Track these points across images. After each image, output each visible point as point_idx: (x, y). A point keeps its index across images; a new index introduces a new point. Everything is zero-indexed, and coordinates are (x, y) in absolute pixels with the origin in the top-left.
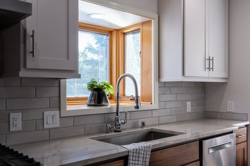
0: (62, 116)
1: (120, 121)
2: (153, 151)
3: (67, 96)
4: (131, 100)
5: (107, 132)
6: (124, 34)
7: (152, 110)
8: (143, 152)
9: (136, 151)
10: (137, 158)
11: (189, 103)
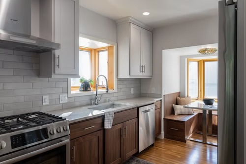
1: (98, 99)
2: (115, 113)
6: (98, 52)
7: (114, 93)
9: (109, 113)
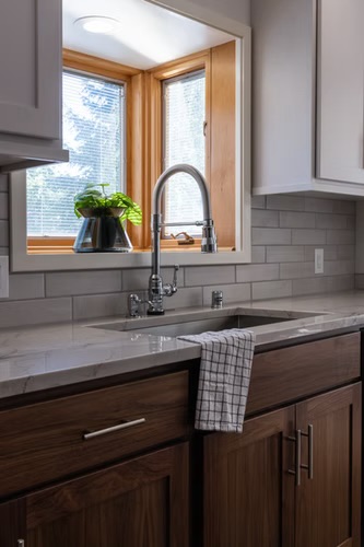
0: (15, 269)
1: (160, 288)
3: (29, 235)
4: (181, 243)
5: (129, 315)
7: (235, 265)
8: (235, 353)
9: (220, 349)
10: (221, 367)
11: (319, 253)
